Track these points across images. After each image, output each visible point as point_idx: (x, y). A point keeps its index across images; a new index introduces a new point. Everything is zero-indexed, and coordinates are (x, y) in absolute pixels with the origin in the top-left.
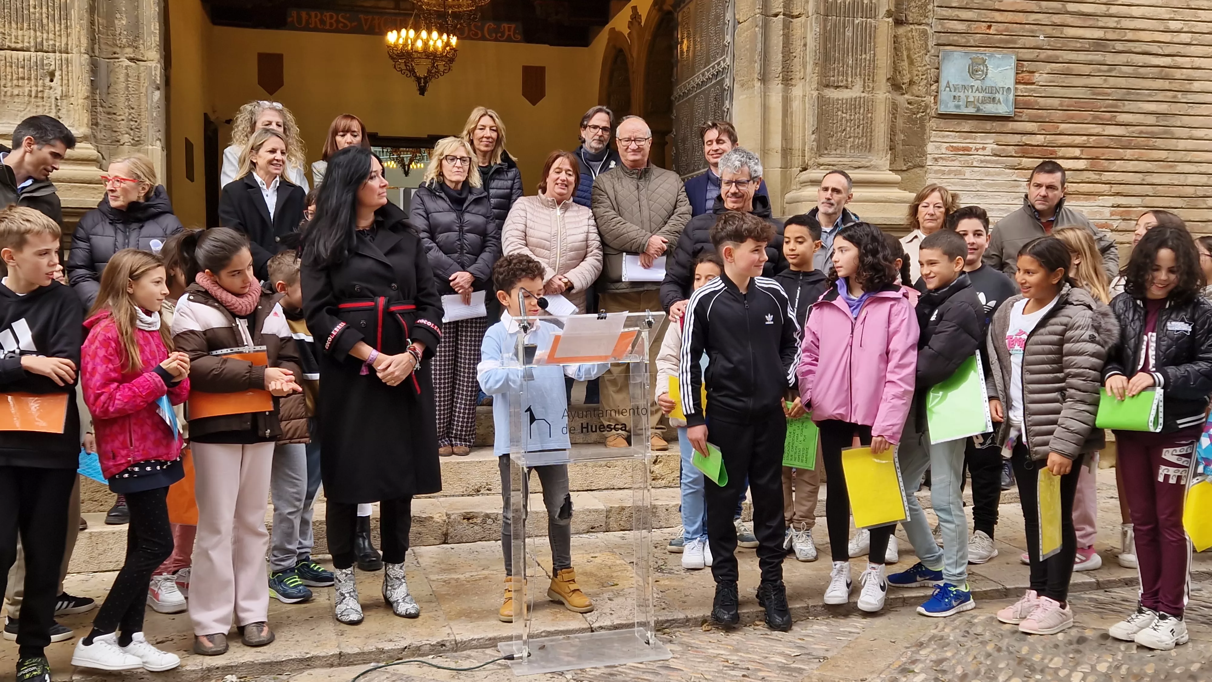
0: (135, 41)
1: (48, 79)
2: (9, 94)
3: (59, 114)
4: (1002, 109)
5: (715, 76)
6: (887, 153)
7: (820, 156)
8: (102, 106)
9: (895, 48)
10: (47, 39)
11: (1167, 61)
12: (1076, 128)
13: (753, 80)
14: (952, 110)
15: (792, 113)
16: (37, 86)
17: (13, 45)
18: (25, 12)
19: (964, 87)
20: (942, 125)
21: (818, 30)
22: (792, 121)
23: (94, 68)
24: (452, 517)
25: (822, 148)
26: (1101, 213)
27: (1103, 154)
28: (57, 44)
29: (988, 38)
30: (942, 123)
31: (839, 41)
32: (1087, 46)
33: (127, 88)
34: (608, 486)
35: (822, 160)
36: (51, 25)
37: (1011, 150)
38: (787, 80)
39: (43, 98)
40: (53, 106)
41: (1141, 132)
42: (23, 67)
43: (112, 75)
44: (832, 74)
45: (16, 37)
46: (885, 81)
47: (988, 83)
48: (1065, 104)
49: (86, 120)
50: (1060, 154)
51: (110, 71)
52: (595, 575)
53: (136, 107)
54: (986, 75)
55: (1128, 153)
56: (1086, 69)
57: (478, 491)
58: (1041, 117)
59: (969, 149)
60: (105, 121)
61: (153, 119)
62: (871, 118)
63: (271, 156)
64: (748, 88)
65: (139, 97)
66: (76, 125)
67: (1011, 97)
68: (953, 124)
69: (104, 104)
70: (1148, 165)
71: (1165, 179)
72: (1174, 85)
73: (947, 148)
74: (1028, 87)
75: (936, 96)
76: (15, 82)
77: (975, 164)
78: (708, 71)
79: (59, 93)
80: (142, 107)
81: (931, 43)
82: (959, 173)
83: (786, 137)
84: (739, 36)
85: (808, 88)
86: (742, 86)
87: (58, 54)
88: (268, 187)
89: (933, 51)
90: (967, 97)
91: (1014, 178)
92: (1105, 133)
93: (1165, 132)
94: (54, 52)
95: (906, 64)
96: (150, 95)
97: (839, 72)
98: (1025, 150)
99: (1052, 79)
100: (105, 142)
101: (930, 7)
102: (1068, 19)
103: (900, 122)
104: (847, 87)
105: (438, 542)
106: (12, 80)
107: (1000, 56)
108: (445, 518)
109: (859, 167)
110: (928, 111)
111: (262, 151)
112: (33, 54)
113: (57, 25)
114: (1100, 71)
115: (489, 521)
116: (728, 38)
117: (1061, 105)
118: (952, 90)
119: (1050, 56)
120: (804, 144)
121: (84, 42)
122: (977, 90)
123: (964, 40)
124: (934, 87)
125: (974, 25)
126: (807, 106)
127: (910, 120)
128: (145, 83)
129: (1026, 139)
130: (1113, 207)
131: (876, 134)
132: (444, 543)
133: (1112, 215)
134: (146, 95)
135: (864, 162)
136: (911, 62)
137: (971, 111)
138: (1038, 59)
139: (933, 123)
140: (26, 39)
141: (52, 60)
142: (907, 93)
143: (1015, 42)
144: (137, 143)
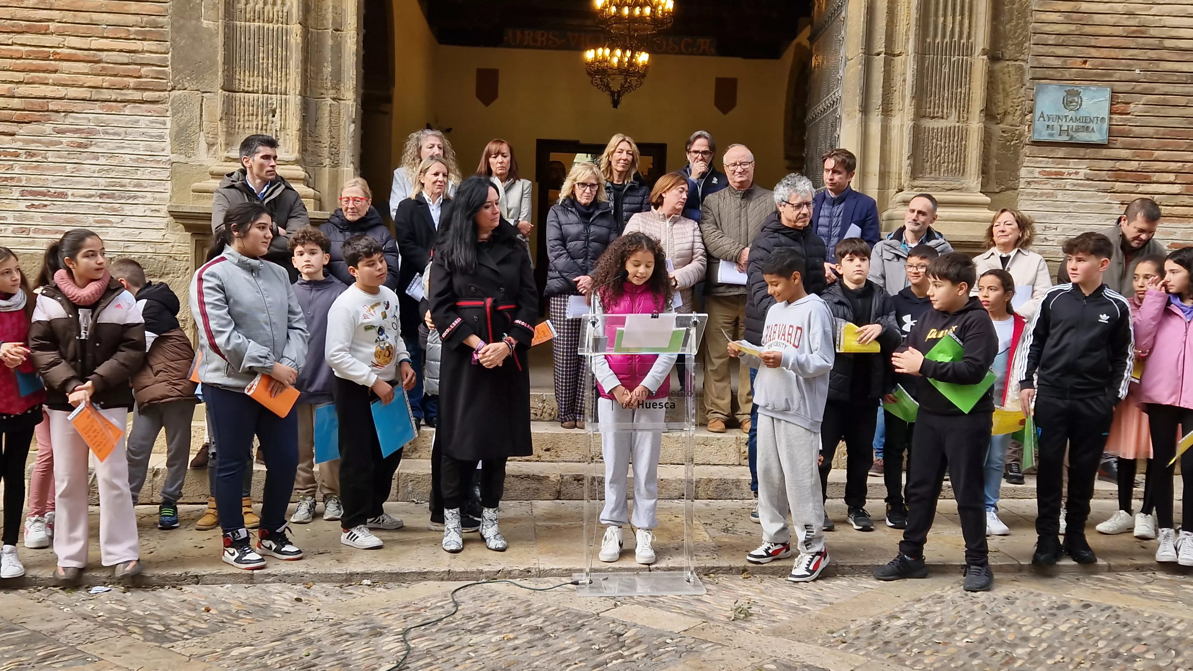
0: (337, 84)
1: (271, 115)
2: (242, 127)
4: (1096, 137)
6: (979, 177)
7: (914, 179)
8: (310, 136)
9: (990, 82)
10: (272, 84)
12: (1172, 155)
13: (855, 111)
14: (1045, 138)
15: (890, 141)
16: (262, 120)
17: (246, 89)
18: (256, 63)
19: (1058, 117)
20: (1035, 152)
21: (916, 67)
22: (890, 148)
23: (305, 106)
24: (565, 478)
25: (916, 172)
28: (279, 88)
29: (1084, 72)
30: (1035, 149)
31: (936, 76)
32: (1184, 79)
33: (330, 121)
35: (917, 183)
36: (275, 72)
37: (1104, 175)
38: (887, 111)
43: (319, 111)
44: (928, 106)
45: (249, 83)
46: (978, 112)
47: (1082, 113)
48: (1160, 132)
49: (297, 148)
50: (1154, 179)
51: (317, 109)
53: (336, 137)
54: (1081, 105)
56: (1183, 100)
57: (593, 459)
58: (1135, 145)
59: (1063, 174)
60: (312, 147)
61: (350, 146)
62: (965, 145)
63: (435, 178)
64: (851, 119)
65: (339, 129)
66: (291, 151)
67: (1105, 126)
68: (1047, 151)
69: (312, 134)
74: (1124, 117)
76: (246, 117)
77: (1068, 187)
78: (828, 100)
79: (279, 125)
80: (341, 136)
81: (1027, 77)
82: (1052, 195)
83: (884, 162)
84: (847, 71)
85: (906, 119)
86: (848, 116)
87: (279, 96)
88: (433, 204)
89: (1028, 84)
90: (1061, 126)
91: (1107, 200)
94: (276, 94)
95: (1000, 96)
96: (347, 127)
97: (934, 104)
98: (1118, 175)
99: (1147, 109)
100: (311, 165)
101: (1027, 45)
102: (1165, 54)
103: (994, 149)
104: (942, 118)
105: (552, 498)
106: (244, 116)
107: (1095, 89)
108: (559, 478)
109: (951, 190)
110: (1022, 139)
111: (429, 174)
112: (260, 95)
113: (279, 73)
117: (1156, 133)
118: (1046, 119)
119: (1146, 89)
120: (901, 168)
121: (299, 85)
122: (1071, 119)
123: (1059, 74)
124: (1028, 117)
125: (1070, 61)
126: (904, 134)
127: (1004, 147)
128: (344, 118)
129: (1119, 165)
131: (969, 160)
132: (558, 499)
134: (344, 127)
135: (956, 185)
137: (1064, 138)
138: (1134, 91)
139: (1027, 150)
140: (256, 85)
141: (275, 99)
142: (1001, 122)
143: (1110, 75)
144: (336, 165)
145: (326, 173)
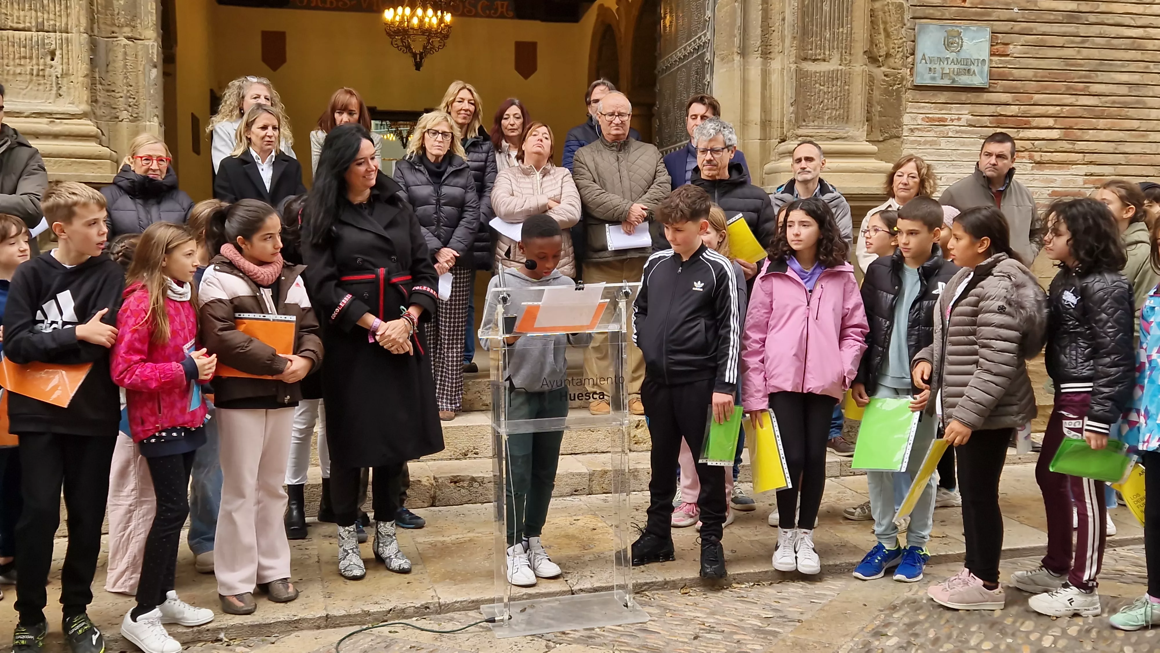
0: (133, 20)
1: (49, 58)
2: (11, 72)
3: (61, 92)
4: (977, 81)
5: (696, 50)
6: (864, 125)
7: (798, 127)
8: (101, 84)
9: (872, 22)
10: (48, 20)
11: (1140, 32)
12: (1051, 98)
13: (733, 53)
14: (927, 81)
15: (770, 85)
16: (38, 65)
17: (15, 25)
19: (940, 59)
20: (918, 96)
21: (796, 4)
22: (771, 93)
23: (93, 46)
24: (440, 481)
25: (800, 119)
26: (1074, 182)
27: (1076, 124)
28: (58, 24)
29: (964, 12)
30: (918, 95)
31: (817, 15)
32: (1061, 18)
33: (126, 66)
34: (591, 449)
35: (800, 132)
36: (51, 5)
37: (986, 120)
38: (766, 54)
39: (44, 76)
40: (54, 84)
41: (1114, 102)
42: (25, 47)
43: (111, 54)
44: (810, 47)
45: (18, 18)
46: (862, 53)
47: (963, 55)
48: (1039, 75)
49: (85, 98)
50: (1034, 124)
51: (108, 51)
52: (577, 538)
53: (133, 84)
54: (961, 47)
55: (1101, 123)
56: (1060, 41)
57: (466, 455)
58: (1015, 88)
59: (945, 120)
60: (104, 98)
61: (151, 96)
62: (848, 90)
63: (263, 133)
64: (727, 62)
65: (137, 76)
66: (77, 102)
67: (986, 68)
68: (929, 96)
69: (103, 82)
70: (1121, 134)
71: (1138, 148)
72: (1146, 56)
73: (923, 119)
74: (1003, 58)
75: (912, 69)
76: (17, 61)
77: (950, 134)
78: (690, 45)
79: (60, 71)
80: (140, 84)
81: (907, 16)
82: (934, 143)
83: (765, 110)
84: (719, 11)
85: (786, 62)
86: (723, 59)
87: (58, 34)
88: (263, 162)
89: (908, 25)
90: (943, 69)
92: (1078, 103)
93: (1137, 102)
94: (55, 32)
95: (882, 37)
96: (147, 73)
97: (816, 46)
98: (999, 120)
99: (1026, 50)
100: (104, 119)
103: (877, 94)
104: (824, 60)
105: (426, 505)
106: (14, 59)
107: (975, 29)
108: (433, 482)
109: (837, 139)
110: (904, 83)
111: (255, 128)
112: (35, 34)
113: (57, 6)
114: (1073, 42)
115: (476, 484)
116: (709, 13)
117: (1035, 76)
118: (928, 62)
119: (1025, 28)
120: (783, 116)
121: (84, 22)
122: (953, 61)
123: (939, 14)
124: (910, 60)
126: (785, 78)
127: (887, 92)
128: (143, 62)
129: (1000, 110)
130: (1086, 175)
131: (853, 106)
132: (433, 505)
133: (1085, 183)
134: (144, 73)
135: (841, 133)
136: (888, 35)
137: (946, 82)
138: (1012, 31)
139: (909, 95)
140: (28, 19)
141: (53, 39)
142: (883, 65)
143: (989, 15)
144: (135, 119)
145: (125, 127)
